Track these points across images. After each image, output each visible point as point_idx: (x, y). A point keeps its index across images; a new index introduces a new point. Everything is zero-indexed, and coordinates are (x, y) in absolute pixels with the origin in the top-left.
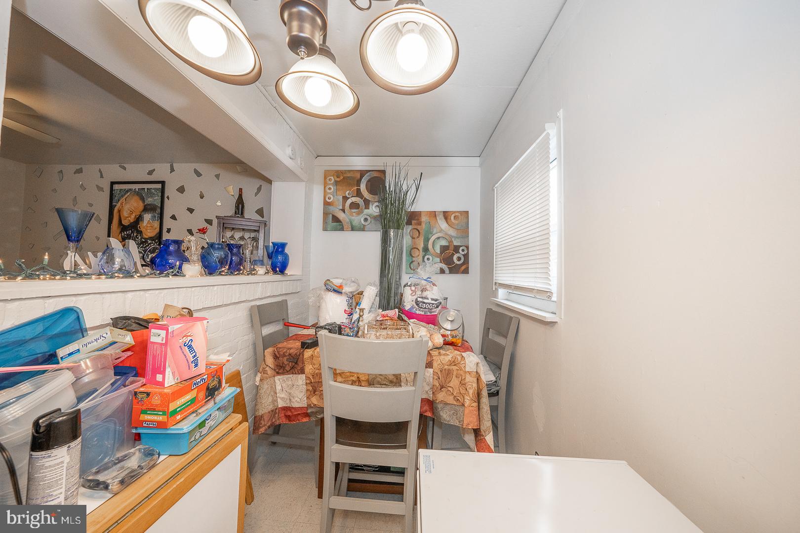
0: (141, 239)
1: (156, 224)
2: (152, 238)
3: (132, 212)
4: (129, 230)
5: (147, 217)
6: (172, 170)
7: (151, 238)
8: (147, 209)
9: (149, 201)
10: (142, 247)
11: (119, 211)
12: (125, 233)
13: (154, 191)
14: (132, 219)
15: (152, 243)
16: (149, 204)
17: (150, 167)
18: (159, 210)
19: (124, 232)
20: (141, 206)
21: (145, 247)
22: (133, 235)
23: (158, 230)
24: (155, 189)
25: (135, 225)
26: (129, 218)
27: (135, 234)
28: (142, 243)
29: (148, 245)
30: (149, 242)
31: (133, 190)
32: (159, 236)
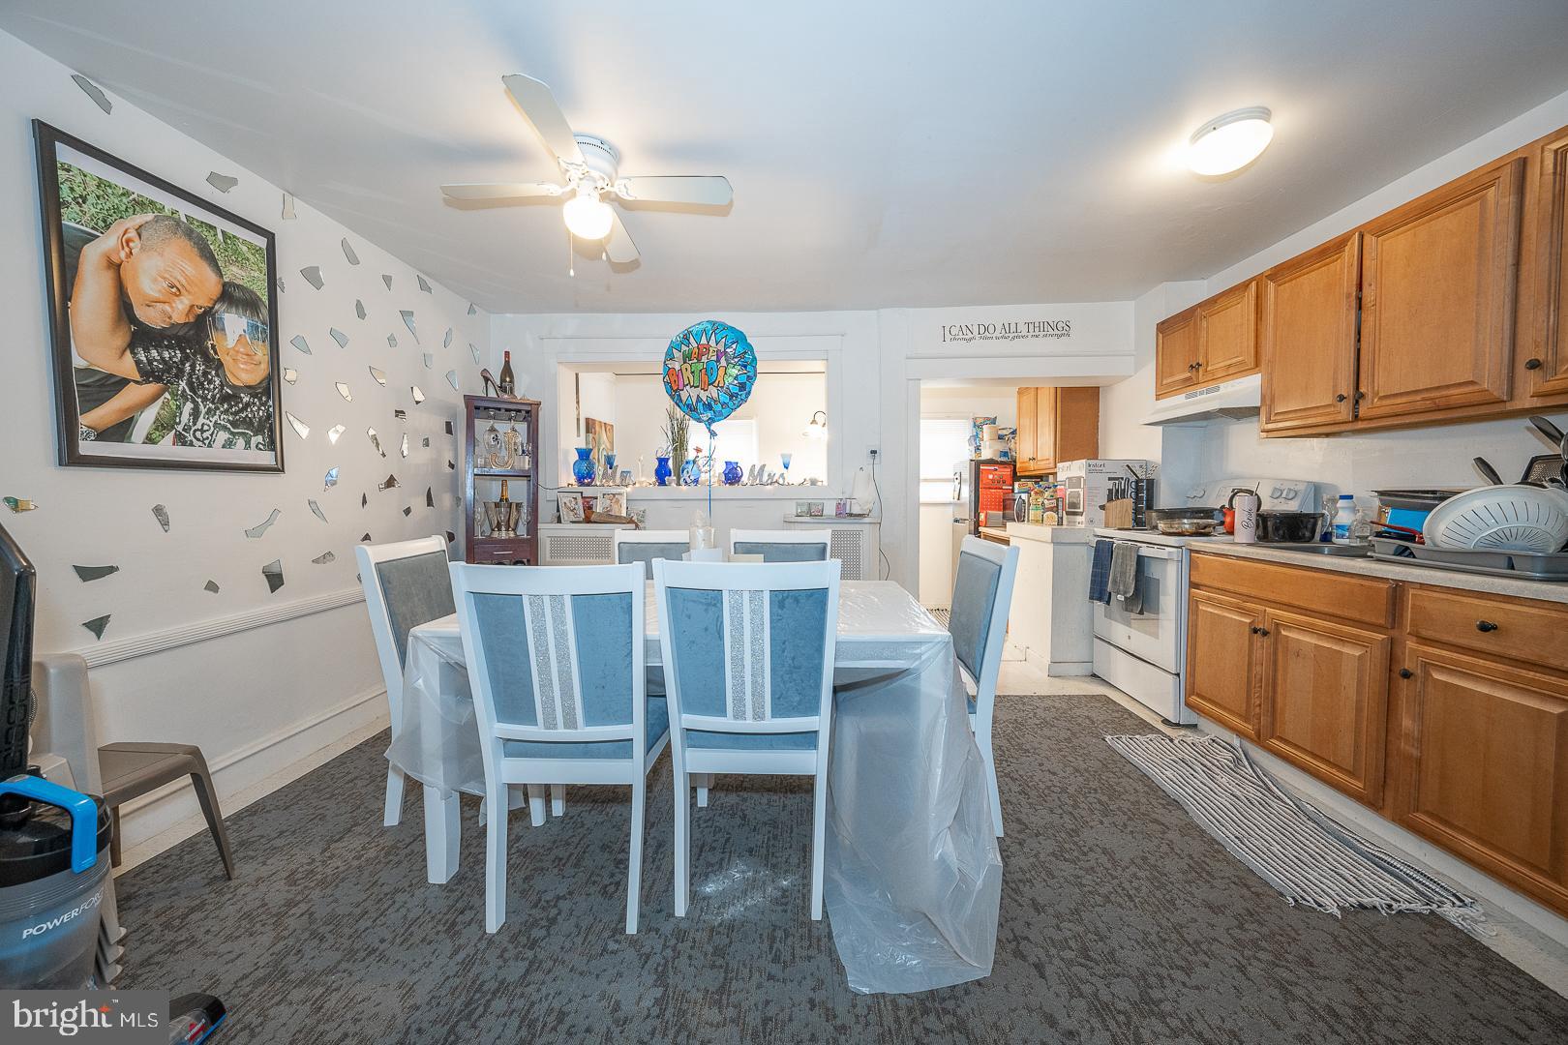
0: (222, 386)
1: (262, 352)
2: (250, 389)
3: (174, 289)
4: (168, 347)
5: (234, 325)
6: (289, 212)
7: (249, 387)
8: (230, 295)
9: (233, 273)
10: (226, 412)
11: (116, 267)
13: (245, 249)
14: (179, 311)
15: (254, 403)
16: (238, 286)
17: (227, 167)
18: (265, 312)
19: (146, 350)
21: (236, 413)
22: (193, 367)
23: (263, 370)
24: (250, 246)
25: (195, 334)
26: (167, 307)
27: (200, 368)
28: (225, 398)
29: (244, 408)
30: (246, 399)
31: (167, 212)
32: (269, 388)
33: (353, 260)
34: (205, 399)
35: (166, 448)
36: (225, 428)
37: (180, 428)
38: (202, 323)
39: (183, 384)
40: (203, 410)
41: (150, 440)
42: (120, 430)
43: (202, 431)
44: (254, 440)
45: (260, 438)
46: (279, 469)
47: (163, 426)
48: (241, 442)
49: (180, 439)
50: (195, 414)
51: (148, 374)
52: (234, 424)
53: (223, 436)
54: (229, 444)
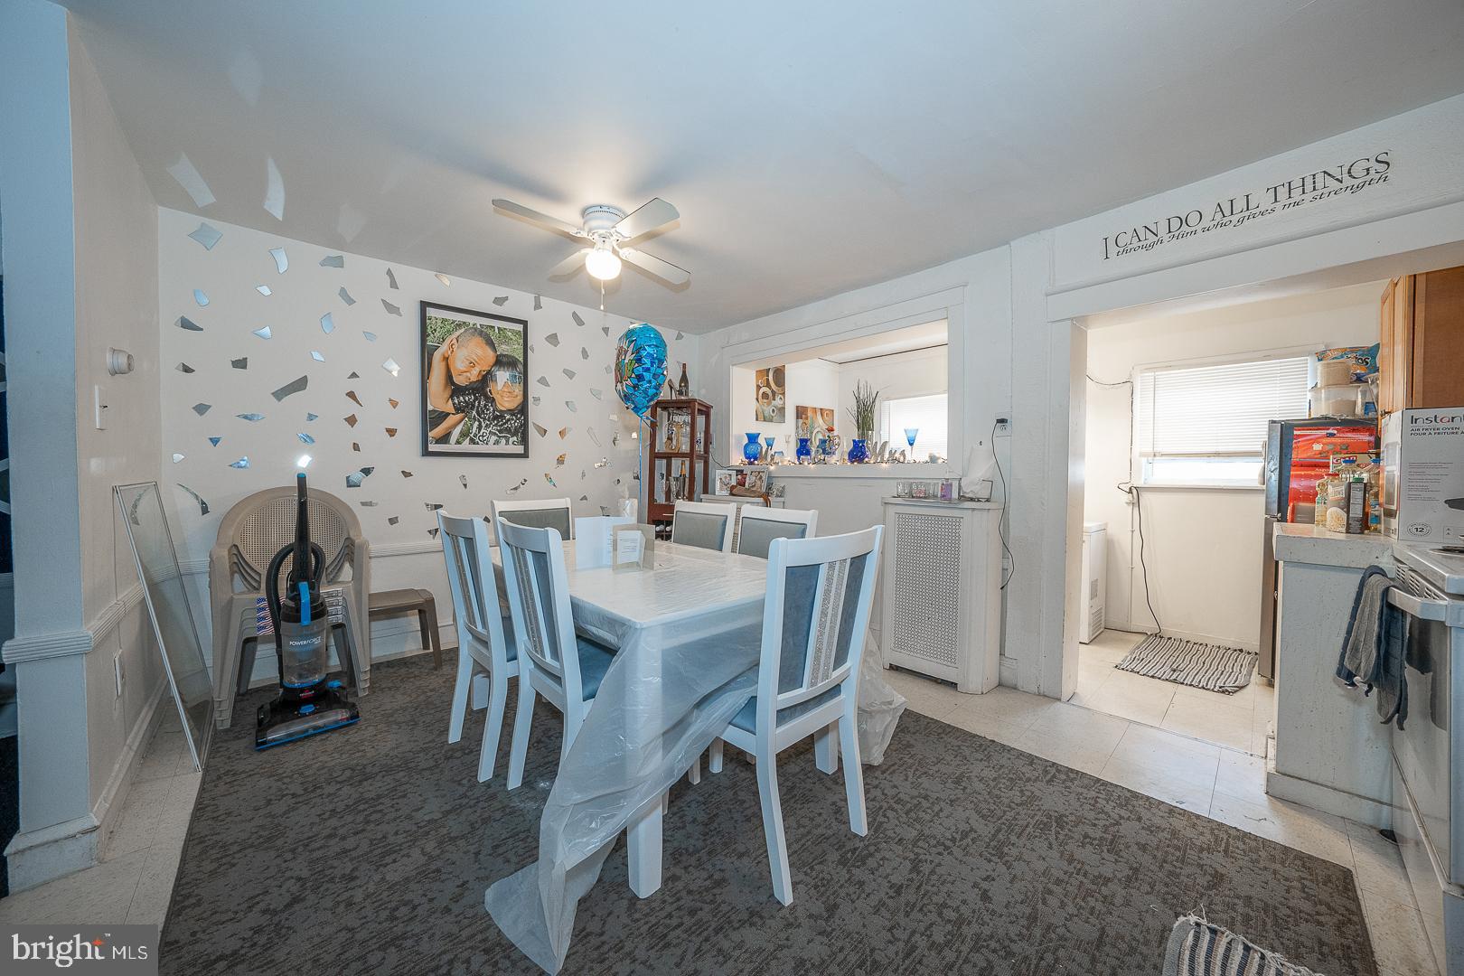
0: (494, 411)
1: (518, 390)
2: (511, 412)
3: (472, 364)
4: (469, 394)
5: (503, 376)
6: (538, 306)
7: (509, 410)
8: (502, 362)
9: (503, 349)
10: (496, 425)
11: (446, 359)
12: (461, 398)
13: (510, 334)
14: (474, 375)
15: (512, 419)
16: (505, 356)
17: (501, 292)
18: (521, 367)
19: (458, 398)
20: (490, 356)
21: (502, 425)
22: (479, 403)
23: (520, 399)
24: (512, 331)
25: (481, 387)
26: (468, 374)
27: (483, 403)
28: (496, 418)
29: (506, 422)
30: (508, 417)
31: (471, 326)
32: (523, 410)
33: (580, 322)
34: (484, 419)
35: (466, 446)
36: (495, 434)
37: (472, 435)
38: (486, 378)
39: (474, 412)
40: (484, 425)
41: (458, 442)
42: (444, 439)
43: (483, 436)
44: (511, 440)
45: (515, 438)
46: (525, 455)
47: (464, 434)
48: (503, 441)
49: (472, 441)
50: (480, 427)
51: (458, 409)
52: (500, 431)
53: (494, 438)
54: (497, 443)
